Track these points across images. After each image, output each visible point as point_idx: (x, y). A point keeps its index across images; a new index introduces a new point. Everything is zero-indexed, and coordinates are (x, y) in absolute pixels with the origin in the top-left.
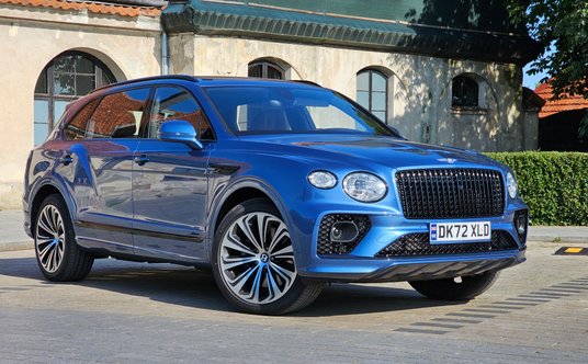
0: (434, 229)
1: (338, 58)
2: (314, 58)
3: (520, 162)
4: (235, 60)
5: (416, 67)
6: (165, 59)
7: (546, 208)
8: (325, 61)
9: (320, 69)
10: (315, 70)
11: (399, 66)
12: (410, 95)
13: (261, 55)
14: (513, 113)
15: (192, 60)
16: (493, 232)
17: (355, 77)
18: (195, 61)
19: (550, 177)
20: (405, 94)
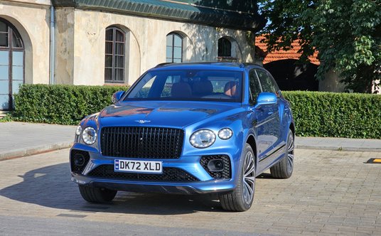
0: (117, 163)
1: (156, 26)
2: (143, 25)
3: (297, 98)
4: (98, 26)
5: (199, 31)
6: (52, 24)
7: (313, 126)
8: (149, 27)
9: (146, 32)
10: (144, 33)
11: (190, 30)
12: (195, 48)
13: (113, 23)
14: (249, 59)
15: (73, 25)
16: (164, 168)
17: (165, 38)
18: (75, 26)
19: (316, 107)
20: (192, 47)
